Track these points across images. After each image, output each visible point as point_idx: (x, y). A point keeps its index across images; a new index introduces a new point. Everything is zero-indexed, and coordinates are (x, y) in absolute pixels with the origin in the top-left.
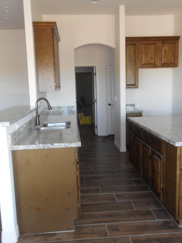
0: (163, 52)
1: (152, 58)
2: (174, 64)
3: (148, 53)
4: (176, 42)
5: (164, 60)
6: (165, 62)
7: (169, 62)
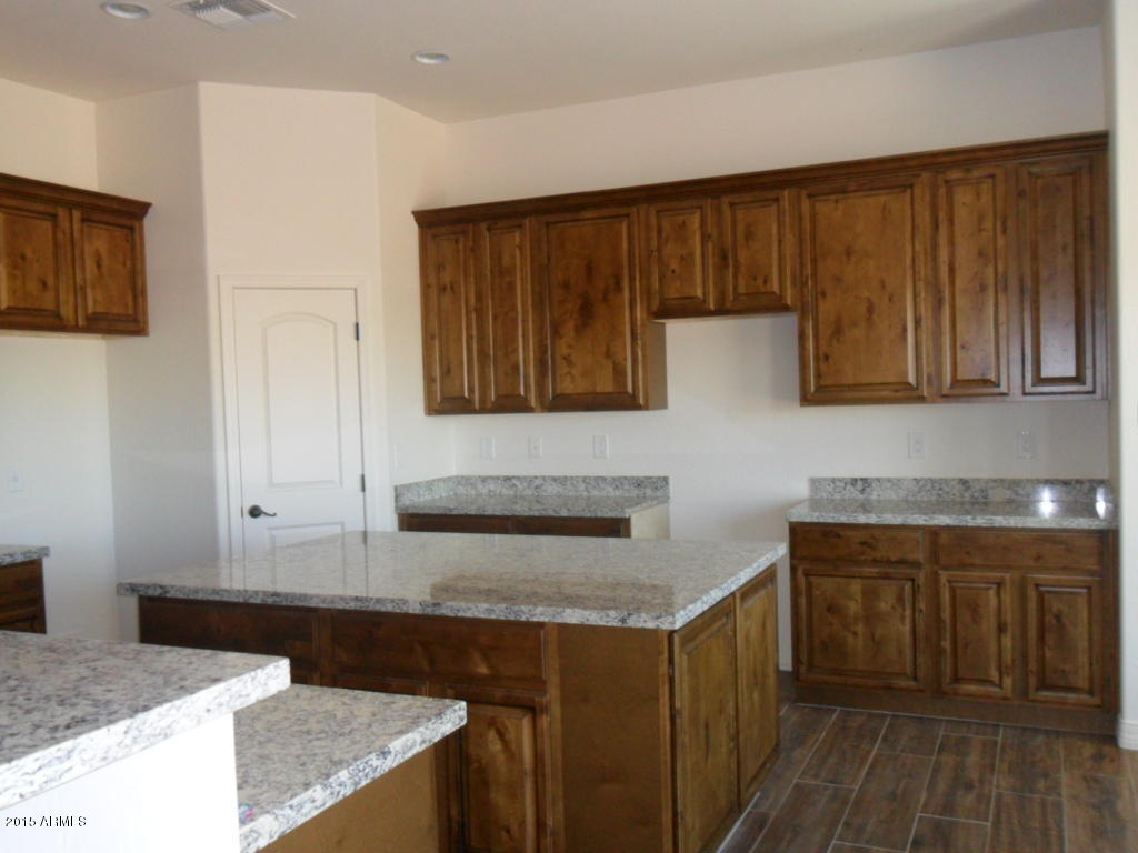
0: (90, 263)
1: (44, 284)
2: (136, 321)
3: (23, 257)
4: (136, 225)
5: (94, 302)
6: (100, 309)
7: (115, 310)
